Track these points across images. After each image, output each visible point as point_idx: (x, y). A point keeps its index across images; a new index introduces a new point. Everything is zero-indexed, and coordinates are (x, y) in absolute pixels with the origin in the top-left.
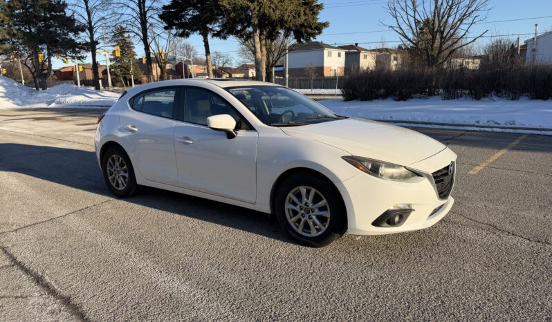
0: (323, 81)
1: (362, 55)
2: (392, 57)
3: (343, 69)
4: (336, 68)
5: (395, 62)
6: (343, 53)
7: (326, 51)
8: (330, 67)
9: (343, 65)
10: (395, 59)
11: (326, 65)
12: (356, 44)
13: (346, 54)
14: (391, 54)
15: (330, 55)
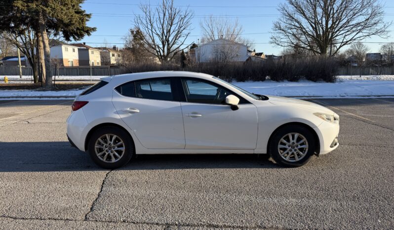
0: (65, 69)
1: (90, 51)
2: (111, 54)
3: (78, 61)
4: (72, 60)
5: (114, 58)
6: (76, 49)
7: (63, 47)
8: (68, 59)
9: (77, 58)
10: (113, 55)
11: (64, 57)
12: (84, 43)
13: (79, 49)
14: (109, 52)
15: (67, 50)
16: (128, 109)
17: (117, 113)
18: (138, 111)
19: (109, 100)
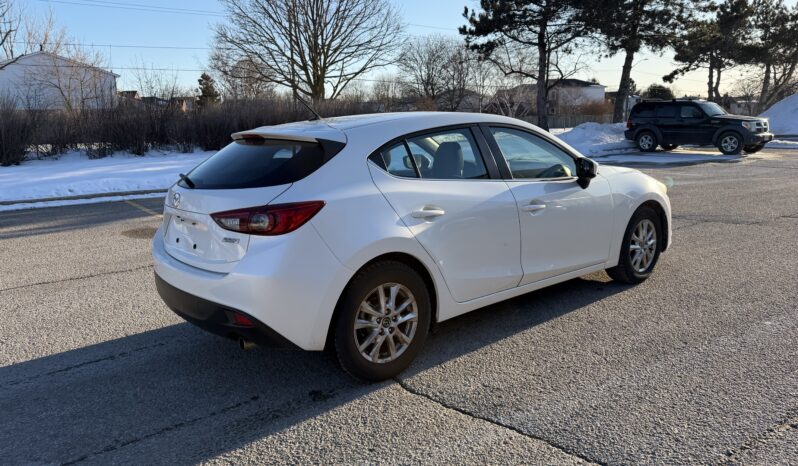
16: (421, 210)
17: (403, 223)
18: (442, 212)
19: (370, 190)
